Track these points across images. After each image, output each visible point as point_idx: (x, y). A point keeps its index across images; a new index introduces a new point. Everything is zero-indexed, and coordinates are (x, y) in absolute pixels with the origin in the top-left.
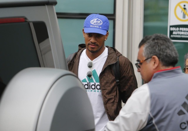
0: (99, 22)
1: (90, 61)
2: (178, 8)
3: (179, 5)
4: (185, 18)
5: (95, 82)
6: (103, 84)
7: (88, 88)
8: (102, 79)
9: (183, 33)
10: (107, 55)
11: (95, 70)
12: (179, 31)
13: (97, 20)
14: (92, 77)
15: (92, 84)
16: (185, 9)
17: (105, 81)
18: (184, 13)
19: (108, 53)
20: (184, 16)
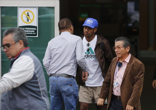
0: (91, 21)
1: (88, 42)
2: (24, 15)
3: (24, 13)
4: (28, 21)
5: (91, 53)
6: (97, 54)
7: (87, 57)
8: (96, 52)
9: (27, 31)
10: (97, 39)
11: (91, 47)
12: (25, 30)
13: (90, 20)
14: (90, 51)
15: (89, 54)
16: (28, 15)
17: (98, 53)
18: (27, 18)
19: (97, 38)
20: (28, 20)
